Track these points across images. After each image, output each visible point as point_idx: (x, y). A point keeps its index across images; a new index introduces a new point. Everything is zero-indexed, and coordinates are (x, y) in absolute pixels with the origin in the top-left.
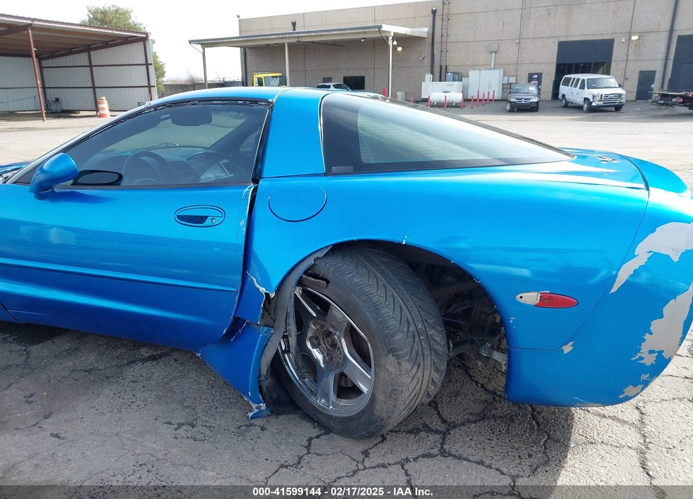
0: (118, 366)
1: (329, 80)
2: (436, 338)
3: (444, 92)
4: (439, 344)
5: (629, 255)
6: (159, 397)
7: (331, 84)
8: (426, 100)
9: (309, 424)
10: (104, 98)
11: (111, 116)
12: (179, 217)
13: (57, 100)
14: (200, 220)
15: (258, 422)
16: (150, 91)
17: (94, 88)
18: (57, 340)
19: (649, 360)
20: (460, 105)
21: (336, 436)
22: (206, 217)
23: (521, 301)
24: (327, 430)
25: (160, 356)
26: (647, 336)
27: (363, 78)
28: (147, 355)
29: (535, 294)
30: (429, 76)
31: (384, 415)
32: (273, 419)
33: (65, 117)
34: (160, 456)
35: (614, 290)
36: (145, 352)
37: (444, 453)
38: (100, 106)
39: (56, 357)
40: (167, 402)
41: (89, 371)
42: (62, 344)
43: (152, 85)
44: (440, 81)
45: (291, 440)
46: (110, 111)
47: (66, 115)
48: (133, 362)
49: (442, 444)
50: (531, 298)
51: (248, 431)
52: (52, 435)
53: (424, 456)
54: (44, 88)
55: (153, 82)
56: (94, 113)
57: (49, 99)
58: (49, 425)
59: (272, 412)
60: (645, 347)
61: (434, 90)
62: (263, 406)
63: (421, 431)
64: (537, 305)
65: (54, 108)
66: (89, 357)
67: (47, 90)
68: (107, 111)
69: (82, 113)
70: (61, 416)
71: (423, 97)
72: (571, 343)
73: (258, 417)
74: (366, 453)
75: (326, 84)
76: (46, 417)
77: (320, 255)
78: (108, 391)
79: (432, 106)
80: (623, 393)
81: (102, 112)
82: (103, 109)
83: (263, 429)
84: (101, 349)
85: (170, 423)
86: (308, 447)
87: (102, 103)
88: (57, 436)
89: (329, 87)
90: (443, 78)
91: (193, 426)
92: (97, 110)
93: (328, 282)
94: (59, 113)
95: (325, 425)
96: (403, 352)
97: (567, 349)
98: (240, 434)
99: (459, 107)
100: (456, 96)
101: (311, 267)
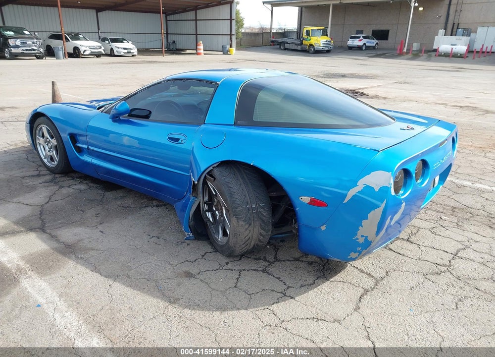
0: (140, 208)
1: (361, 32)
2: (264, 213)
3: (452, 45)
4: (265, 216)
5: (355, 184)
6: (151, 224)
7: (361, 36)
8: (436, 50)
9: (210, 247)
10: (201, 42)
11: (204, 54)
12: (169, 138)
13: (174, 42)
14: (177, 140)
15: (188, 242)
16: (231, 38)
17: (196, 34)
18: (118, 191)
19: (361, 240)
20: (463, 56)
21: (219, 254)
22: (179, 139)
23: (301, 200)
24: (216, 251)
25: (161, 206)
26: (360, 228)
27: (388, 31)
28: (155, 204)
29: (308, 198)
30: (442, 32)
31: (232, 245)
32: (195, 242)
33: (177, 54)
34: (138, 247)
35: (345, 201)
36: (155, 203)
37: (264, 271)
38: (198, 47)
39: (115, 199)
40: (153, 226)
41: (126, 208)
42: (119, 193)
43: (233, 33)
44: (451, 35)
45: (197, 252)
46: (204, 50)
47: (177, 52)
48: (147, 206)
49: (266, 267)
50: (306, 199)
51: (181, 244)
52: (100, 231)
53: (253, 270)
54: (167, 34)
55: (234, 32)
56: (195, 52)
57: (169, 41)
58: (100, 227)
59: (195, 239)
60: (359, 233)
61: (444, 43)
62: (191, 235)
63: (261, 259)
64: (308, 203)
65: (171, 47)
66: (129, 201)
67: (169, 35)
68: (202, 51)
69: (188, 51)
70: (106, 224)
71: (434, 48)
72: (325, 225)
73: (188, 239)
74: (227, 263)
75: (357, 36)
76: (101, 224)
77: (215, 165)
78: (130, 217)
79: (440, 55)
80: (350, 256)
81: (199, 51)
82: (200, 49)
83: (188, 245)
84: (136, 199)
85: (149, 235)
86: (203, 256)
87: (200, 45)
88: (102, 232)
89: (360, 37)
90: (454, 33)
91: (158, 238)
92: (196, 49)
93: (215, 179)
94: (174, 50)
95: (216, 248)
96: (240, 216)
97: (323, 228)
98: (177, 245)
99: (462, 57)
100: (462, 48)
101: (211, 171)
